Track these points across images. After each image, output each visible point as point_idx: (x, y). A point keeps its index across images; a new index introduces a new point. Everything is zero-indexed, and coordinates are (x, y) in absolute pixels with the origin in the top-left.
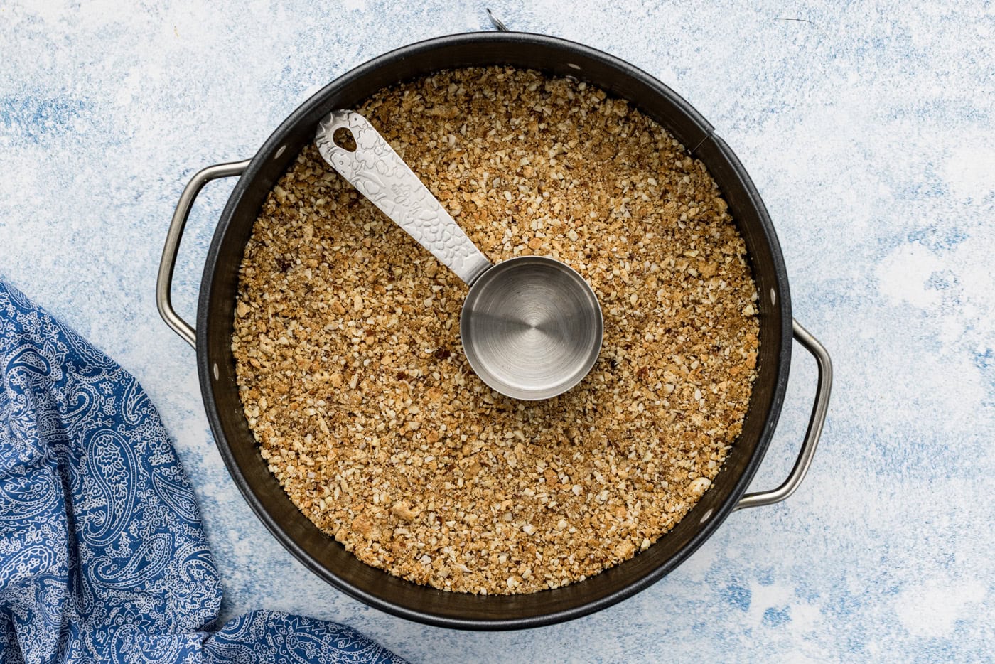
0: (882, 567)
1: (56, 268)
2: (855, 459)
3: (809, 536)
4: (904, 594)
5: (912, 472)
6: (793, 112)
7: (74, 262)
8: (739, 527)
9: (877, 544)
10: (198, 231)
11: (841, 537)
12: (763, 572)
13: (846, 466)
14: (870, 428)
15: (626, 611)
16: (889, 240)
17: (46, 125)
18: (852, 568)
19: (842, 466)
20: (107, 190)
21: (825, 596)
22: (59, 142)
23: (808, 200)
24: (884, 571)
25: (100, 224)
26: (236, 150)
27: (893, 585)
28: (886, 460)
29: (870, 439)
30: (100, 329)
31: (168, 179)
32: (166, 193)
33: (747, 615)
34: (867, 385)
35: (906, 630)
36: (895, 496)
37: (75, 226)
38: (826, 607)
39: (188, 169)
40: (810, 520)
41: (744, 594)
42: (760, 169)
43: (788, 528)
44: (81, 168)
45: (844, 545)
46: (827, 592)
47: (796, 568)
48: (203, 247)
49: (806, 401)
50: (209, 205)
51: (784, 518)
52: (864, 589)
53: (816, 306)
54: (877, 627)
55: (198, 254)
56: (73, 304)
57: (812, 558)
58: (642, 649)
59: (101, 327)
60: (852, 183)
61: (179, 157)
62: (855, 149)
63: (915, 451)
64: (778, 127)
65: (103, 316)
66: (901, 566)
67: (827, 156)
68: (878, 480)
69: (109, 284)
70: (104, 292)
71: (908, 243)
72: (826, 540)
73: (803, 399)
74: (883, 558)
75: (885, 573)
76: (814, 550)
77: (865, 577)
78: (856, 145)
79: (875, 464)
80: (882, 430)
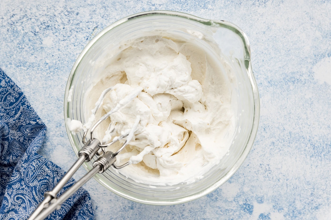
0: (311, 197)
2: (301, 150)
3: (280, 183)
4: (321, 210)
5: (326, 157)
8: (249, 178)
9: (309, 188)
10: (18, 41)
11: (294, 184)
12: (259, 198)
13: (297, 153)
14: (308, 137)
15: (199, 213)
16: (319, 56)
18: (298, 198)
19: (295, 153)
21: (286, 209)
23: (285, 37)
24: (312, 199)
26: (36, 7)
27: (316, 206)
28: (315, 151)
29: (308, 142)
31: (5, 18)
32: (4, 24)
33: (251, 216)
34: (307, 118)
36: (318, 167)
38: (286, 214)
39: (15, 14)
40: (280, 176)
41: (251, 207)
42: (264, 23)
43: (271, 179)
45: (295, 187)
46: (287, 208)
47: (274, 197)
48: (20, 48)
49: (280, 124)
50: (23, 30)
51: (269, 175)
52: (303, 207)
53: (286, 83)
55: (18, 51)
57: (281, 193)
60: (304, 30)
61: (10, 9)
63: (327, 148)
64: (273, 5)
66: (320, 197)
67: (294, 18)
68: (311, 160)
71: (328, 57)
72: (287, 185)
73: (279, 123)
74: (312, 194)
75: (313, 200)
76: (282, 189)
77: (304, 202)
78: (307, 14)
79: (310, 153)
80: (313, 138)
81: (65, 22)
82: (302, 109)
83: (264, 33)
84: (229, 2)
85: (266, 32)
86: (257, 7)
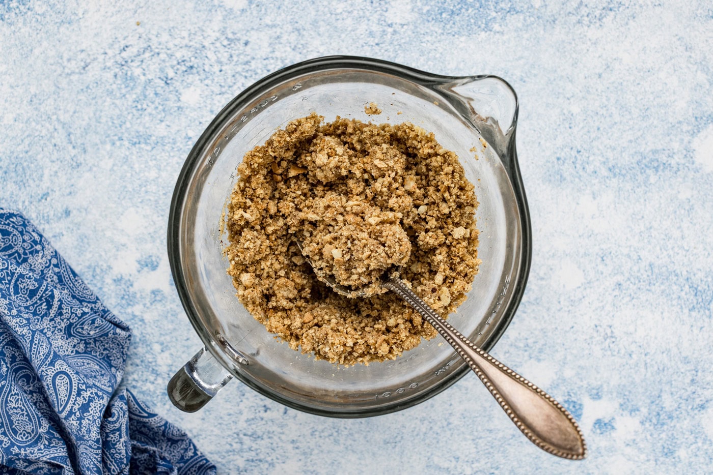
0: (692, 387)
1: (17, 123)
2: (672, 298)
3: (632, 361)
4: (709, 410)
6: (627, 11)
7: (31, 120)
8: (575, 352)
9: (688, 369)
10: (134, 96)
11: (659, 362)
12: (593, 389)
13: (664, 303)
14: (684, 273)
15: (479, 419)
16: (704, 118)
17: (11, 6)
18: (667, 388)
19: (661, 303)
20: (60, 61)
21: (644, 411)
22: (21, 20)
23: (639, 84)
25: (53, 89)
26: (167, 31)
27: (701, 403)
28: (697, 300)
29: (685, 282)
30: (51, 176)
31: (110, 53)
32: (109, 64)
34: (683, 238)
35: (710, 440)
36: (704, 329)
37: (33, 90)
38: (645, 419)
39: (128, 44)
40: (633, 348)
41: (577, 407)
42: (599, 57)
43: (615, 353)
44: (39, 41)
45: (661, 369)
46: (646, 407)
47: (621, 387)
48: (138, 110)
49: (632, 249)
50: (144, 75)
51: (612, 345)
52: (676, 405)
53: (643, 171)
54: (686, 437)
55: (134, 115)
56: (30, 153)
57: (634, 379)
58: (492, 450)
59: (52, 173)
60: (675, 71)
61: (120, 35)
62: (678, 43)
64: (615, 23)
65: (54, 164)
66: (708, 387)
67: (655, 48)
68: (690, 316)
69: (60, 138)
70: (55, 145)
72: (646, 364)
73: (630, 247)
74: (693, 380)
75: (694, 393)
76: (636, 372)
77: (678, 396)
78: (679, 39)
79: (688, 303)
80: (694, 275)
81: (222, 60)
82: (672, 219)
83: (600, 76)
84: (532, 19)
85: (603, 75)
86: (586, 28)
